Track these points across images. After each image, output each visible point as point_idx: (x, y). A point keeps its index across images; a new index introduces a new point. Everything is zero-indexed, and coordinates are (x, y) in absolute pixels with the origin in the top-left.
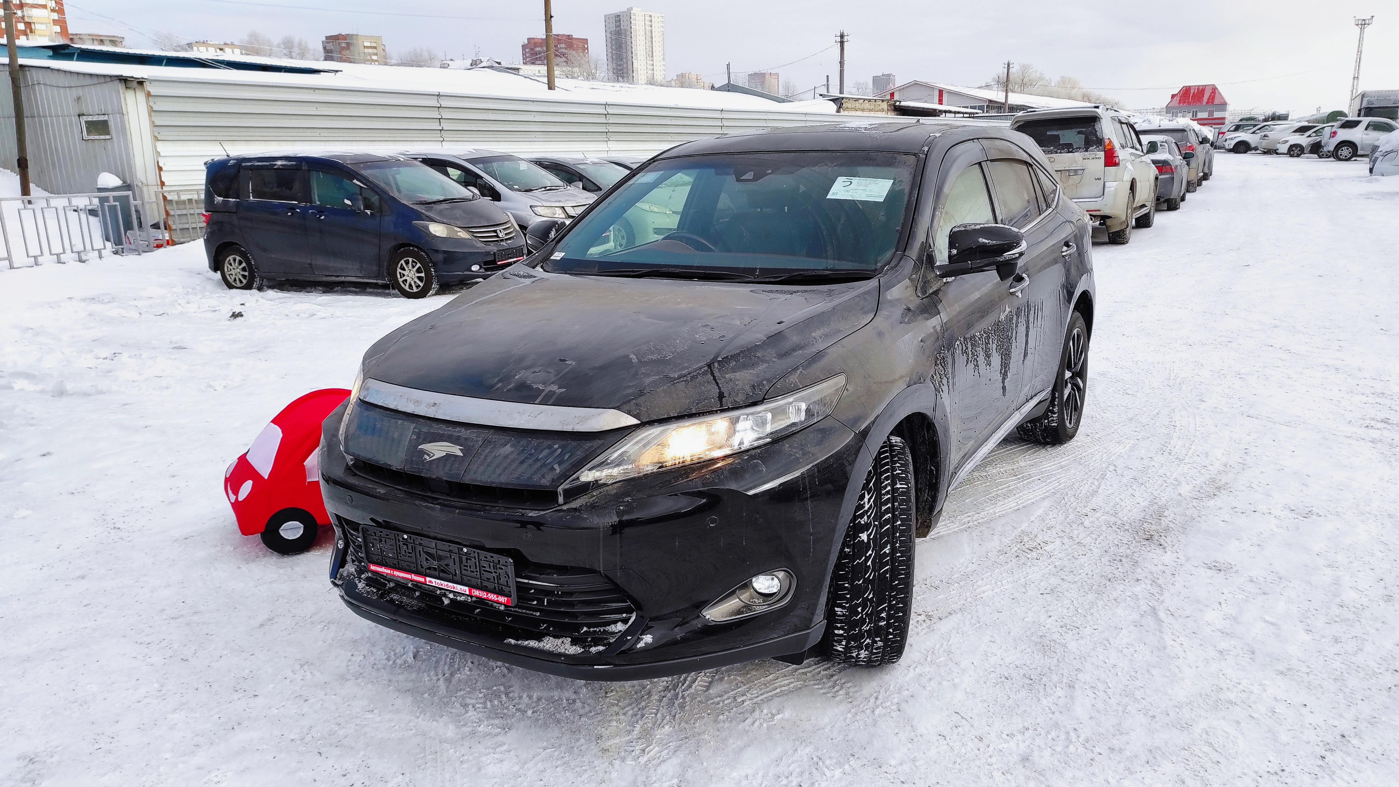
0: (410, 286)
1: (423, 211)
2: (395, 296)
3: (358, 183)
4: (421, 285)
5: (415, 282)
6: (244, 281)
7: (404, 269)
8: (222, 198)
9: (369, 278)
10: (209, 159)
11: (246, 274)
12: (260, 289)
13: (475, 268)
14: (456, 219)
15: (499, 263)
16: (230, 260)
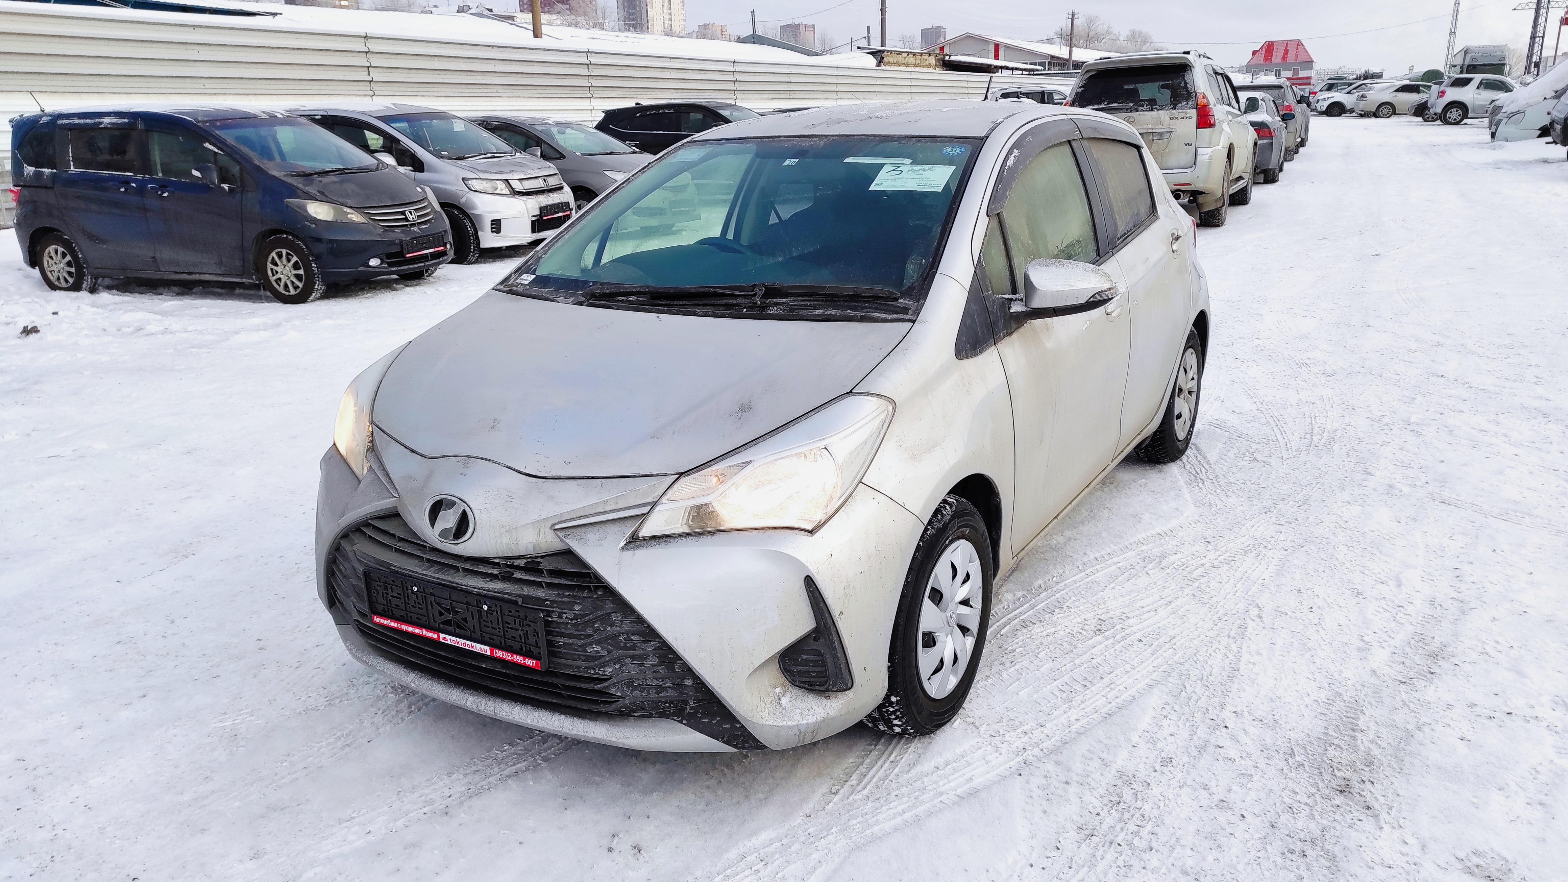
0: (286, 286)
1: (300, 186)
2: (268, 300)
3: (211, 147)
4: (300, 285)
5: (293, 283)
6: (71, 280)
7: (276, 265)
8: (34, 169)
9: (231, 275)
10: (16, 116)
11: (73, 270)
12: (93, 290)
13: (374, 262)
14: (348, 196)
15: (407, 256)
16: (49, 252)
